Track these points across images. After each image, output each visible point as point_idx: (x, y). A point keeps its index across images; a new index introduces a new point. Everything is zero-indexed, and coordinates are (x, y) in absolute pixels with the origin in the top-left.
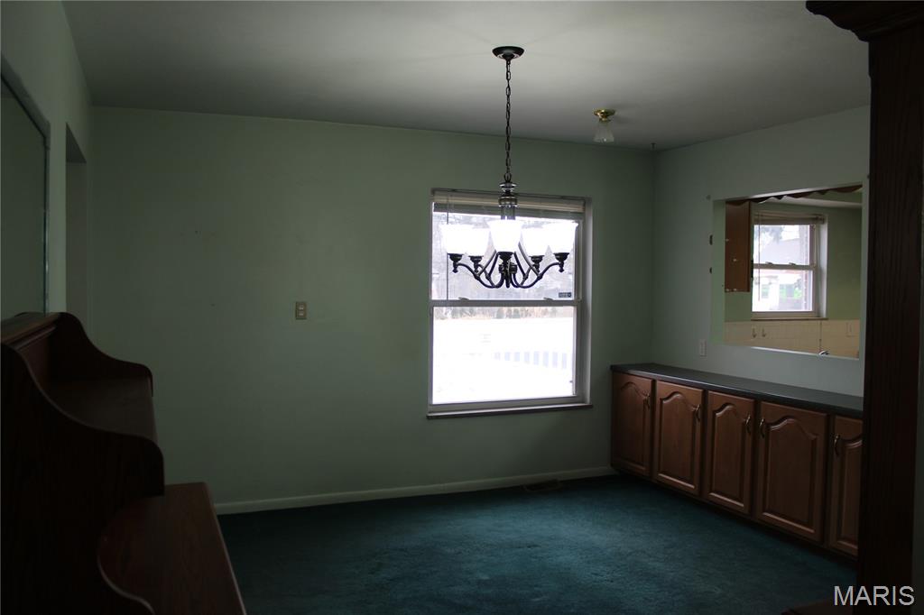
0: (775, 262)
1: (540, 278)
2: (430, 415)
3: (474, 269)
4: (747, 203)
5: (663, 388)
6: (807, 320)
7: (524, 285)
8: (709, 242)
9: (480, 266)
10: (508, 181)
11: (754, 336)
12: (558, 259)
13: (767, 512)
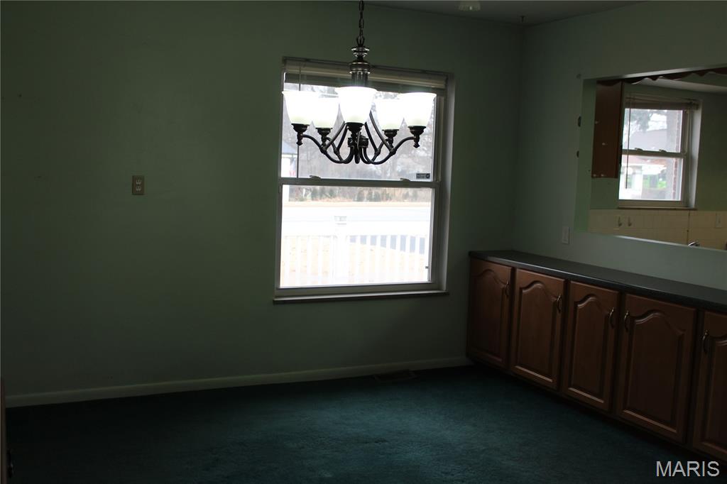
0: (644, 149)
1: (392, 153)
2: (276, 300)
3: (321, 143)
4: (619, 84)
5: (523, 276)
6: (675, 209)
7: (375, 161)
8: (577, 124)
9: (328, 139)
10: (361, 45)
11: (620, 225)
12: (412, 132)
13: (629, 409)
